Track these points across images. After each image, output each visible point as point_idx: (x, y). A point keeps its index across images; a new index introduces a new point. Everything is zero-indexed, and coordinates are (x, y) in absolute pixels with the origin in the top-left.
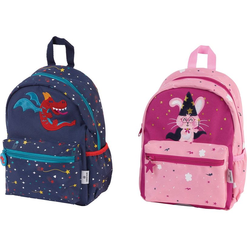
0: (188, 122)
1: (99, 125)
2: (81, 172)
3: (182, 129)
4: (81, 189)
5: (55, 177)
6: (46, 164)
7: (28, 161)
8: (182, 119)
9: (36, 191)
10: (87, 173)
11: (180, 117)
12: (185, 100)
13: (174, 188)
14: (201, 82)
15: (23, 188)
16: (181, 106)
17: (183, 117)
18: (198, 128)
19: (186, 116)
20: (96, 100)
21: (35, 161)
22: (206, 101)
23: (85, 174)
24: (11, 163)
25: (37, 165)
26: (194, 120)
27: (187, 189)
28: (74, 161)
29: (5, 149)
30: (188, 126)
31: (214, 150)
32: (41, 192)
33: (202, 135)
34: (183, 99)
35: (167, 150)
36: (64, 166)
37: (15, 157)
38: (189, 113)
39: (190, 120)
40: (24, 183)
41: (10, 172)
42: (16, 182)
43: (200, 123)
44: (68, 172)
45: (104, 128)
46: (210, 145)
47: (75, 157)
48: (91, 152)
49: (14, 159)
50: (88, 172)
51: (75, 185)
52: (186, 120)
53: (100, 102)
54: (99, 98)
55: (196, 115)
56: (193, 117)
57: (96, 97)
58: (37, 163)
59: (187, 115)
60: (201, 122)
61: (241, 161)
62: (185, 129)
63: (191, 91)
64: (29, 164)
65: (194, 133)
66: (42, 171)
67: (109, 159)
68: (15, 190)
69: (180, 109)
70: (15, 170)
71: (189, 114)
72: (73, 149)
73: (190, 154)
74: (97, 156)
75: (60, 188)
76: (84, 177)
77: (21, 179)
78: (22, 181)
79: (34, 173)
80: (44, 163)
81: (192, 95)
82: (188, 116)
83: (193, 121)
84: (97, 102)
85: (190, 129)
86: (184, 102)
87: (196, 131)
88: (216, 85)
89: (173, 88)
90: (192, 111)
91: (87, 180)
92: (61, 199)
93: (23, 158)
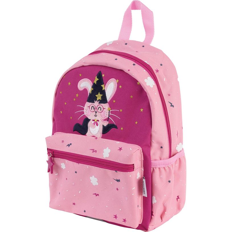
0: (96, 111)
3: (90, 120)
8: (89, 107)
11: (88, 104)
12: (95, 82)
13: (79, 192)
14: (116, 59)
16: (90, 89)
17: (91, 103)
18: (108, 119)
19: (94, 103)
22: (119, 84)
26: (104, 109)
27: (95, 195)
30: (96, 116)
31: (120, 149)
33: (113, 130)
34: (92, 80)
35: (69, 145)
38: (98, 99)
39: (98, 109)
43: (110, 114)
46: (118, 142)
52: (94, 109)
55: (106, 103)
56: (102, 104)
59: (95, 101)
60: (112, 112)
61: (167, 168)
62: (93, 120)
63: (102, 70)
65: (103, 126)
69: (89, 94)
71: (98, 101)
73: (93, 152)
81: (103, 75)
82: (96, 103)
83: (102, 110)
85: (98, 121)
86: (94, 84)
87: (106, 124)
88: (135, 63)
89: (83, 66)
90: (102, 97)
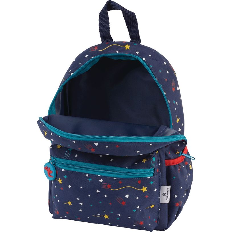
1: (178, 120)
2: (160, 187)
4: (160, 210)
5: (127, 196)
6: (115, 179)
7: (87, 175)
9: (98, 214)
10: (168, 189)
15: (81, 210)
20: (173, 87)
21: (99, 175)
23: (166, 189)
24: (64, 178)
25: (101, 181)
28: (152, 175)
29: (54, 158)
32: (106, 217)
36: (139, 182)
37: (68, 169)
40: (81, 204)
41: (62, 189)
42: (70, 203)
44: (144, 189)
45: (183, 125)
47: (154, 169)
48: (172, 159)
49: (67, 172)
50: (169, 187)
51: (153, 206)
53: (178, 89)
54: (177, 85)
57: (173, 84)
58: (101, 177)
64: (90, 180)
66: (110, 189)
67: (190, 166)
68: (67, 213)
70: (69, 186)
72: (153, 160)
74: (179, 164)
75: (134, 211)
76: (164, 194)
77: (78, 199)
78: (80, 201)
79: (98, 191)
80: (112, 178)
84: (173, 90)
91: (167, 198)
92: (134, 225)
93: (79, 171)
